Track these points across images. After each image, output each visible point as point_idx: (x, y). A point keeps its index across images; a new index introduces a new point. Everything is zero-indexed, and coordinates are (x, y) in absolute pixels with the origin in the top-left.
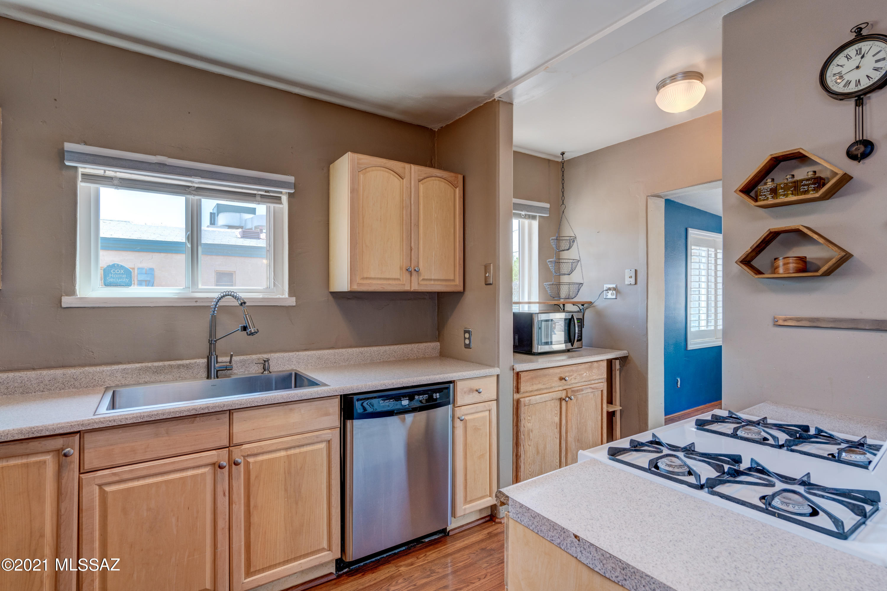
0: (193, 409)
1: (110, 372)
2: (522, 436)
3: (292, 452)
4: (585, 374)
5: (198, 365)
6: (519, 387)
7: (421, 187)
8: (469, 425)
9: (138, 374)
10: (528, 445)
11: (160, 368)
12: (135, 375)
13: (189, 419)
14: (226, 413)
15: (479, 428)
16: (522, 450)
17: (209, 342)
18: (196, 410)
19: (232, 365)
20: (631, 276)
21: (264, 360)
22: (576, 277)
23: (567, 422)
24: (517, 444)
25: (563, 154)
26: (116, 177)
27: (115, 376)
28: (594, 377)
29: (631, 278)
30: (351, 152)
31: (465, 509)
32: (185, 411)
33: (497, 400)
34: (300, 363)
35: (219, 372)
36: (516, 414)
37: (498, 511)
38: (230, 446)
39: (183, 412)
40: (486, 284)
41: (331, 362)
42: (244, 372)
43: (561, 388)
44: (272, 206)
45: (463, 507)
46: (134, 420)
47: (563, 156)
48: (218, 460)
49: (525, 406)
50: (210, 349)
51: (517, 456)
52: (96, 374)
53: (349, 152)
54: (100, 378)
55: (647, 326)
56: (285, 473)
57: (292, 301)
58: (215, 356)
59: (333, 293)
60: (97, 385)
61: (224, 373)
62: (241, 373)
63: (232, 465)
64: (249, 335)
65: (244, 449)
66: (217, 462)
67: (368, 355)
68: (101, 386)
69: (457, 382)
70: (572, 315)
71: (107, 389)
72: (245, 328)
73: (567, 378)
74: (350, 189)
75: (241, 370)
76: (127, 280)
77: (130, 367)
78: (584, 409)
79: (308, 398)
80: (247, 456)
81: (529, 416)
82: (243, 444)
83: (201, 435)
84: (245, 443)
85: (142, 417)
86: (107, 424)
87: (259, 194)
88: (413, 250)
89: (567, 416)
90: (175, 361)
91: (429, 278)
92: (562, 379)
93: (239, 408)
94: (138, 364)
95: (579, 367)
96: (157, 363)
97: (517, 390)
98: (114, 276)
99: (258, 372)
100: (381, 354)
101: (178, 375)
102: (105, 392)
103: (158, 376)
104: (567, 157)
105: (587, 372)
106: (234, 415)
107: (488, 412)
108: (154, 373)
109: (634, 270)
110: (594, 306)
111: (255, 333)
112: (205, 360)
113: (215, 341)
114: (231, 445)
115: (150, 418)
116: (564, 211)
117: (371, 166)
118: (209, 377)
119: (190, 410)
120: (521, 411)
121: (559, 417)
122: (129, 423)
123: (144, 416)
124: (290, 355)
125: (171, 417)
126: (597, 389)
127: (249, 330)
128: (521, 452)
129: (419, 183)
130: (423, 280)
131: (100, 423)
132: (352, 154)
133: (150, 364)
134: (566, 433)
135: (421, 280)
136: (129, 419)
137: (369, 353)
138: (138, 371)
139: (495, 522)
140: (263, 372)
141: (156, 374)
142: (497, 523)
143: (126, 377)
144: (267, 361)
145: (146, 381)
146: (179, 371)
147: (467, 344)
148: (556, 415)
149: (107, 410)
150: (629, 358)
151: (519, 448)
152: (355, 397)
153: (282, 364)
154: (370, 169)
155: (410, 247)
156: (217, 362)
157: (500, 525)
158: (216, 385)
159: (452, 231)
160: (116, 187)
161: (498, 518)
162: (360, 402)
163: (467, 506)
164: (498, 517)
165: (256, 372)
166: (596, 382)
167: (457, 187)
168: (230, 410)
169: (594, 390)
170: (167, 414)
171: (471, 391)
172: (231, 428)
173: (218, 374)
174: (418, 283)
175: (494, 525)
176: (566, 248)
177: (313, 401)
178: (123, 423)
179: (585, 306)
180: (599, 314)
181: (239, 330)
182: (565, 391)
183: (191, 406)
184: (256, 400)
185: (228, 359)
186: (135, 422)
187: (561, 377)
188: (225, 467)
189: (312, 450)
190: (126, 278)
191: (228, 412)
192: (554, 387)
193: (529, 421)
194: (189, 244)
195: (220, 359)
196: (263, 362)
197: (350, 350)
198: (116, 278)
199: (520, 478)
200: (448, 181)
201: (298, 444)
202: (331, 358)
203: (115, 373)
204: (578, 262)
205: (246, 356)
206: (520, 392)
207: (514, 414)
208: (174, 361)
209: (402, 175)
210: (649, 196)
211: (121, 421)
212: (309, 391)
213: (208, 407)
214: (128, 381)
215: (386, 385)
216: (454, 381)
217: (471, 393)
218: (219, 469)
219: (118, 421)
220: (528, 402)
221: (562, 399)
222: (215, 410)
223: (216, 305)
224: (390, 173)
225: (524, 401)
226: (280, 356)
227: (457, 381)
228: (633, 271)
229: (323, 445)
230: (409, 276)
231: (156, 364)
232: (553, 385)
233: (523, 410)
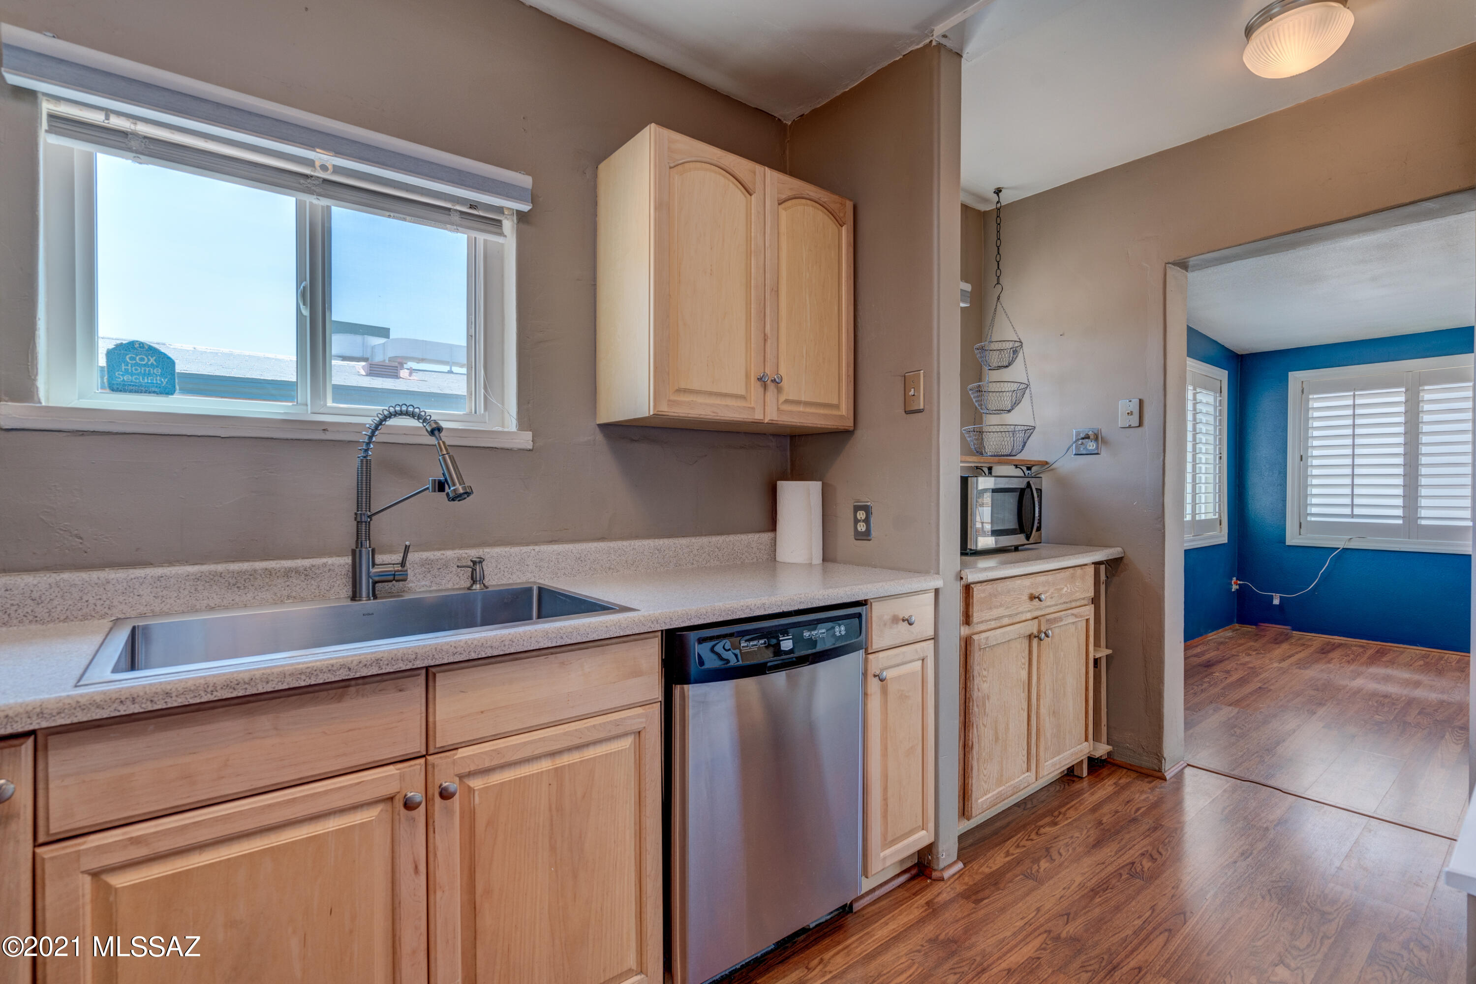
0: (342, 666)
1: (125, 584)
2: (976, 709)
3: (566, 760)
4: (1065, 589)
5: (330, 570)
6: (971, 613)
7: (783, 214)
8: (892, 688)
9: (193, 588)
10: (983, 724)
11: (245, 577)
12: (186, 592)
13: (330, 692)
14: (419, 675)
15: (907, 694)
16: (974, 734)
17: (356, 519)
18: (350, 669)
19: (407, 571)
20: (1131, 412)
21: (472, 561)
22: (1019, 417)
23: (1039, 679)
24: (966, 724)
25: (998, 191)
26: (134, 135)
27: (137, 594)
28: (1078, 594)
29: (1132, 414)
30: (658, 123)
31: (885, 858)
32: (321, 671)
33: (935, 638)
34: (543, 569)
35: (377, 585)
36: (964, 666)
37: (935, 857)
38: (427, 754)
39: (317, 675)
40: (907, 412)
41: (602, 566)
42: (430, 586)
43: (1029, 616)
44: (481, 237)
45: (882, 855)
46: (188, 697)
47: (998, 195)
48: (401, 788)
49: (980, 649)
50: (357, 535)
51: (966, 748)
52: (90, 588)
53: (653, 125)
54: (100, 599)
55: (1164, 500)
56: (550, 810)
57: (525, 440)
58: (370, 549)
59: (607, 428)
60: (93, 613)
61: (387, 587)
62: (422, 589)
63: (433, 799)
64: (453, 500)
65: (459, 758)
66: (398, 792)
67: (671, 553)
68: (102, 617)
69: (871, 603)
70: (1028, 483)
71: (117, 622)
72: (441, 486)
73: (1043, 597)
74: (655, 201)
75: (423, 583)
76: (165, 381)
77: (173, 572)
78: (1062, 654)
79: (600, 638)
80: (466, 776)
81: (985, 669)
82: (459, 746)
83: (360, 729)
84: (463, 745)
85: (209, 690)
86: (112, 709)
87: (456, 210)
88: (769, 340)
89: (1040, 668)
90: (278, 561)
91: (796, 398)
92: (1032, 597)
93: (450, 661)
94: (192, 566)
95: (1058, 575)
96: (238, 565)
97: (967, 619)
98: (134, 368)
99: (457, 587)
100: (695, 552)
101: (285, 593)
102: (111, 629)
103: (239, 593)
104: (1007, 198)
105: (1069, 586)
106: (437, 679)
107: (921, 661)
108: (229, 586)
109: (1138, 400)
110: (1052, 470)
111: (466, 496)
112: (348, 560)
113: (369, 517)
114: (431, 751)
115: (231, 690)
116: (999, 296)
117: (693, 159)
118: (355, 597)
119: (335, 668)
120: (974, 659)
121: (1027, 670)
122: (175, 704)
123: (214, 685)
124: (523, 551)
125: (287, 687)
126: (1081, 616)
127: (452, 488)
128: (974, 740)
129: (780, 206)
130: (787, 401)
131: (93, 709)
132: (657, 128)
133: (220, 568)
134: (1038, 700)
135: (782, 403)
136: (174, 695)
137: (673, 549)
138: (191, 583)
139: (930, 878)
140: (472, 586)
141: (236, 589)
142: (934, 880)
143: (163, 597)
144: (477, 562)
145: (213, 605)
146: (288, 583)
147: (862, 533)
148: (1023, 667)
149: (115, 670)
150: (1125, 561)
151: (969, 731)
152: (693, 636)
153: (506, 570)
154: (692, 165)
155: (763, 335)
156: (374, 565)
157: (942, 883)
158: (372, 614)
159: (836, 308)
160: (134, 155)
161: (935, 870)
162: (710, 644)
163: (888, 852)
164: (936, 867)
165: (455, 587)
166: (1078, 604)
167: (844, 224)
168: (427, 668)
169: (1077, 620)
170: (277, 680)
171: (895, 620)
172: (431, 710)
173: (377, 588)
174: (778, 408)
175: (931, 884)
176: (1005, 364)
177: (607, 645)
178: (159, 707)
179: (1034, 469)
180: (1063, 482)
181: (428, 488)
182: (1036, 620)
183: (337, 658)
184: (489, 643)
185: (397, 558)
186: (192, 701)
187: (1031, 594)
188: (419, 804)
189: (606, 754)
190: (162, 375)
191: (424, 671)
192: (1022, 613)
193: (984, 679)
194: (306, 308)
195: (379, 559)
196: (472, 564)
197: (637, 544)
198: (138, 374)
199: (972, 790)
200: (828, 211)
201: (577, 741)
202: (602, 560)
203: (136, 587)
204: (1027, 388)
205: (432, 552)
206: (972, 622)
207: (961, 666)
208: (276, 562)
209: (749, 185)
210: (1169, 263)
211: (152, 701)
212: (601, 622)
213: (378, 661)
214: (168, 606)
215: (752, 607)
216: (866, 601)
217: (895, 626)
218: (403, 811)
219: (144, 701)
220: (985, 641)
221: (1032, 637)
222: (395, 667)
223: (371, 437)
224: (729, 180)
225: (979, 640)
226: (504, 553)
227: (871, 601)
228: (1136, 402)
229: (627, 743)
230: (761, 390)
231: (235, 567)
232: (1021, 609)
233: (977, 657)
